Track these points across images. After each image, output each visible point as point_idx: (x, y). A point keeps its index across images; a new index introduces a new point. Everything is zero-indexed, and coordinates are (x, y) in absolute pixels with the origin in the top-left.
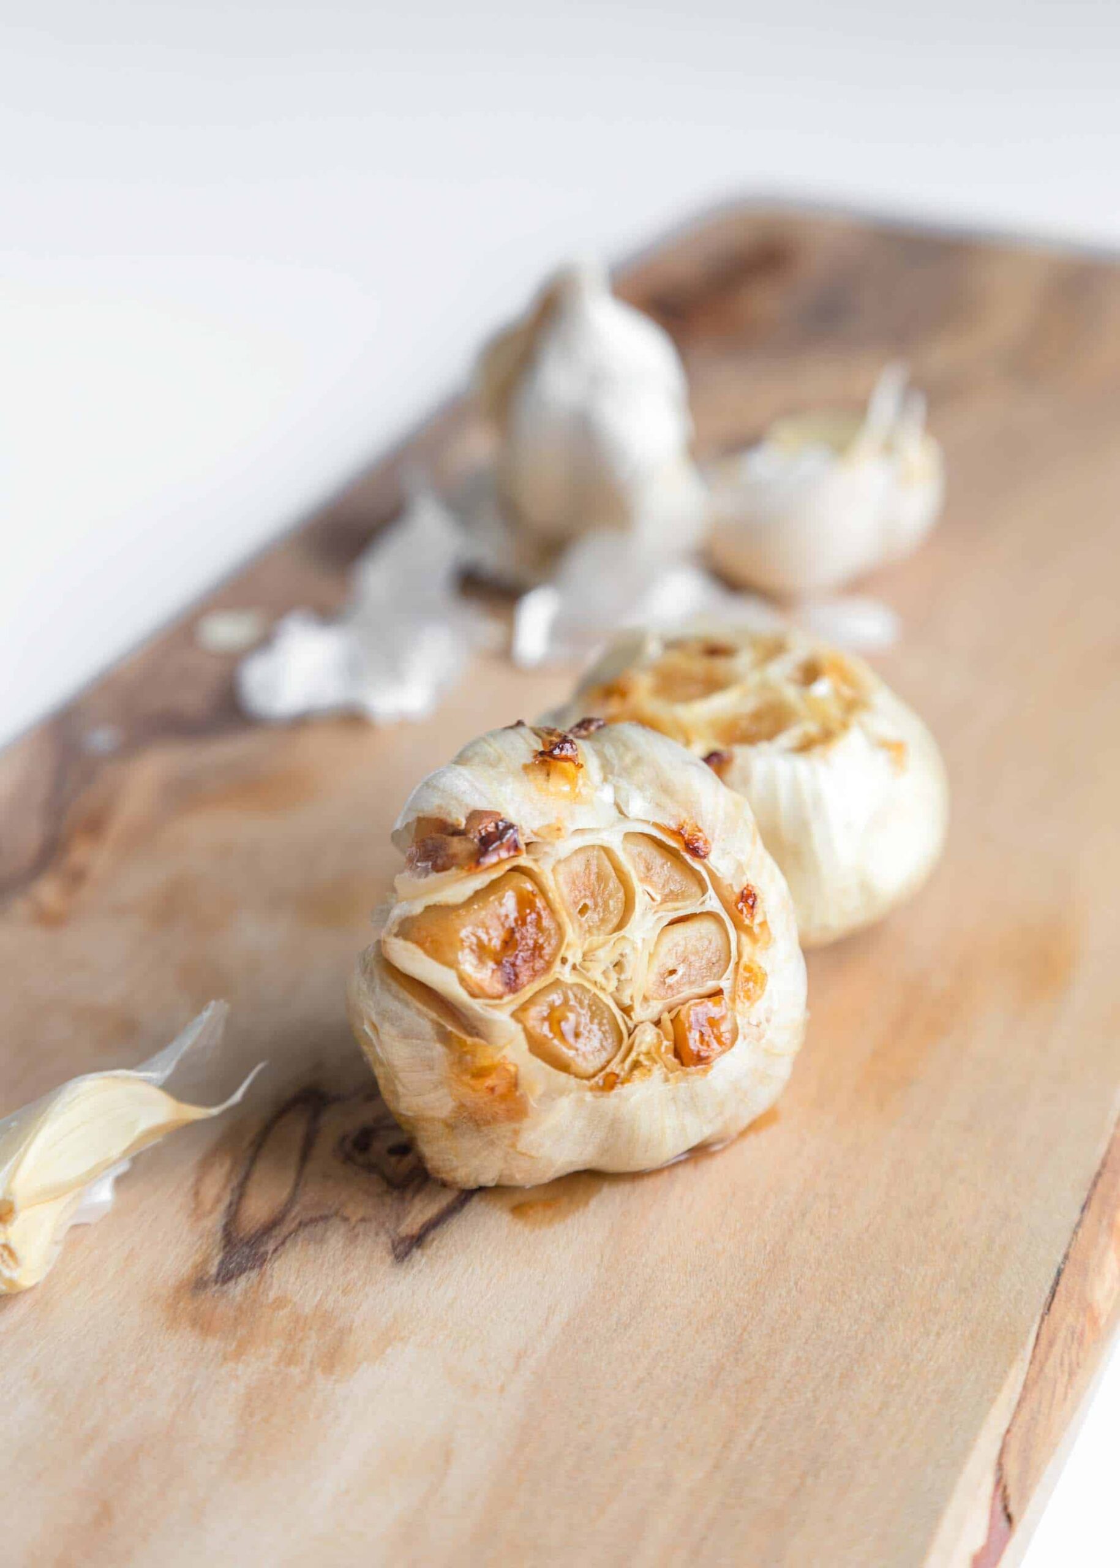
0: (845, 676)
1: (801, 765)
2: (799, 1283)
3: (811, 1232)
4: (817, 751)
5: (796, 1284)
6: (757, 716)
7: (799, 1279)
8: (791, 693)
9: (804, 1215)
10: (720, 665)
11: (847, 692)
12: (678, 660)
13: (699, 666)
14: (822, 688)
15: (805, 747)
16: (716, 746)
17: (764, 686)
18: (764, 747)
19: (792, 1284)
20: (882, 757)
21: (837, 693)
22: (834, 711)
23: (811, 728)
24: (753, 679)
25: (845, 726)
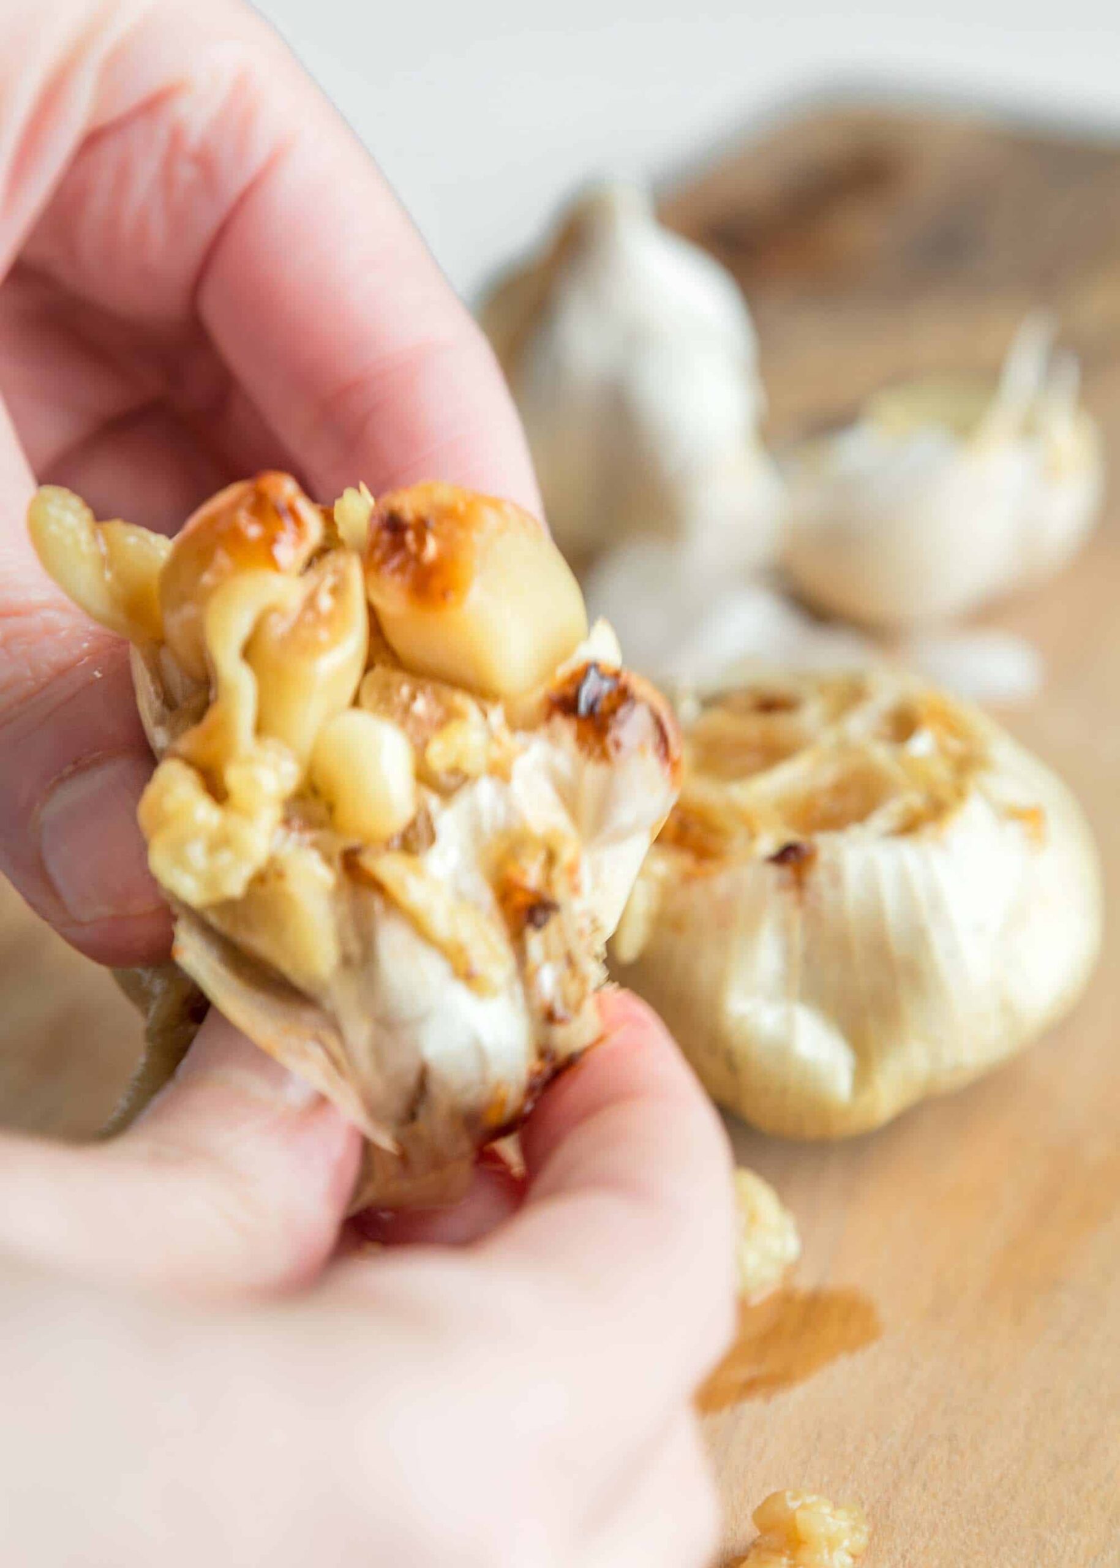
0: (951, 725)
1: (908, 852)
2: (908, 1555)
3: (924, 1486)
4: (929, 831)
5: (904, 1557)
6: (840, 789)
7: (907, 1551)
8: (881, 754)
9: (913, 1463)
10: (781, 725)
11: (955, 745)
12: (720, 721)
13: (753, 727)
14: (922, 744)
15: (909, 827)
16: (791, 836)
17: (843, 747)
18: (855, 832)
19: (898, 1557)
20: (1013, 831)
21: (942, 750)
22: (941, 771)
23: (913, 799)
24: (827, 738)
25: (960, 794)
